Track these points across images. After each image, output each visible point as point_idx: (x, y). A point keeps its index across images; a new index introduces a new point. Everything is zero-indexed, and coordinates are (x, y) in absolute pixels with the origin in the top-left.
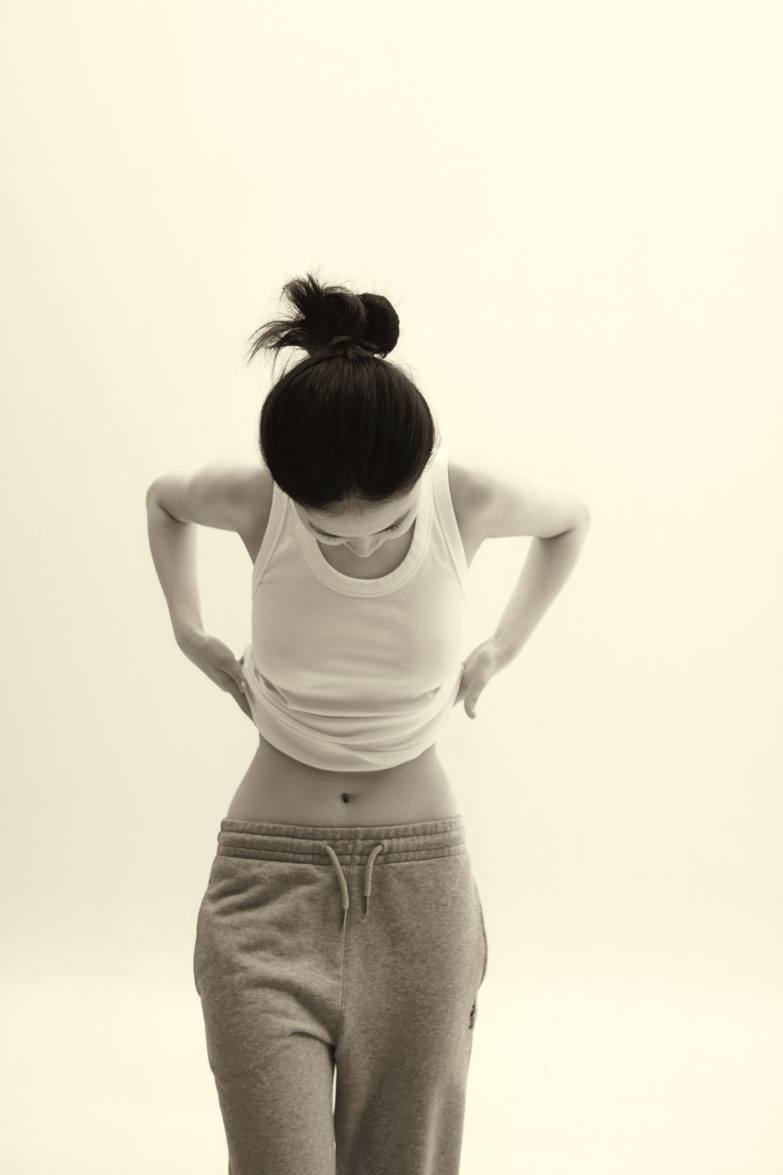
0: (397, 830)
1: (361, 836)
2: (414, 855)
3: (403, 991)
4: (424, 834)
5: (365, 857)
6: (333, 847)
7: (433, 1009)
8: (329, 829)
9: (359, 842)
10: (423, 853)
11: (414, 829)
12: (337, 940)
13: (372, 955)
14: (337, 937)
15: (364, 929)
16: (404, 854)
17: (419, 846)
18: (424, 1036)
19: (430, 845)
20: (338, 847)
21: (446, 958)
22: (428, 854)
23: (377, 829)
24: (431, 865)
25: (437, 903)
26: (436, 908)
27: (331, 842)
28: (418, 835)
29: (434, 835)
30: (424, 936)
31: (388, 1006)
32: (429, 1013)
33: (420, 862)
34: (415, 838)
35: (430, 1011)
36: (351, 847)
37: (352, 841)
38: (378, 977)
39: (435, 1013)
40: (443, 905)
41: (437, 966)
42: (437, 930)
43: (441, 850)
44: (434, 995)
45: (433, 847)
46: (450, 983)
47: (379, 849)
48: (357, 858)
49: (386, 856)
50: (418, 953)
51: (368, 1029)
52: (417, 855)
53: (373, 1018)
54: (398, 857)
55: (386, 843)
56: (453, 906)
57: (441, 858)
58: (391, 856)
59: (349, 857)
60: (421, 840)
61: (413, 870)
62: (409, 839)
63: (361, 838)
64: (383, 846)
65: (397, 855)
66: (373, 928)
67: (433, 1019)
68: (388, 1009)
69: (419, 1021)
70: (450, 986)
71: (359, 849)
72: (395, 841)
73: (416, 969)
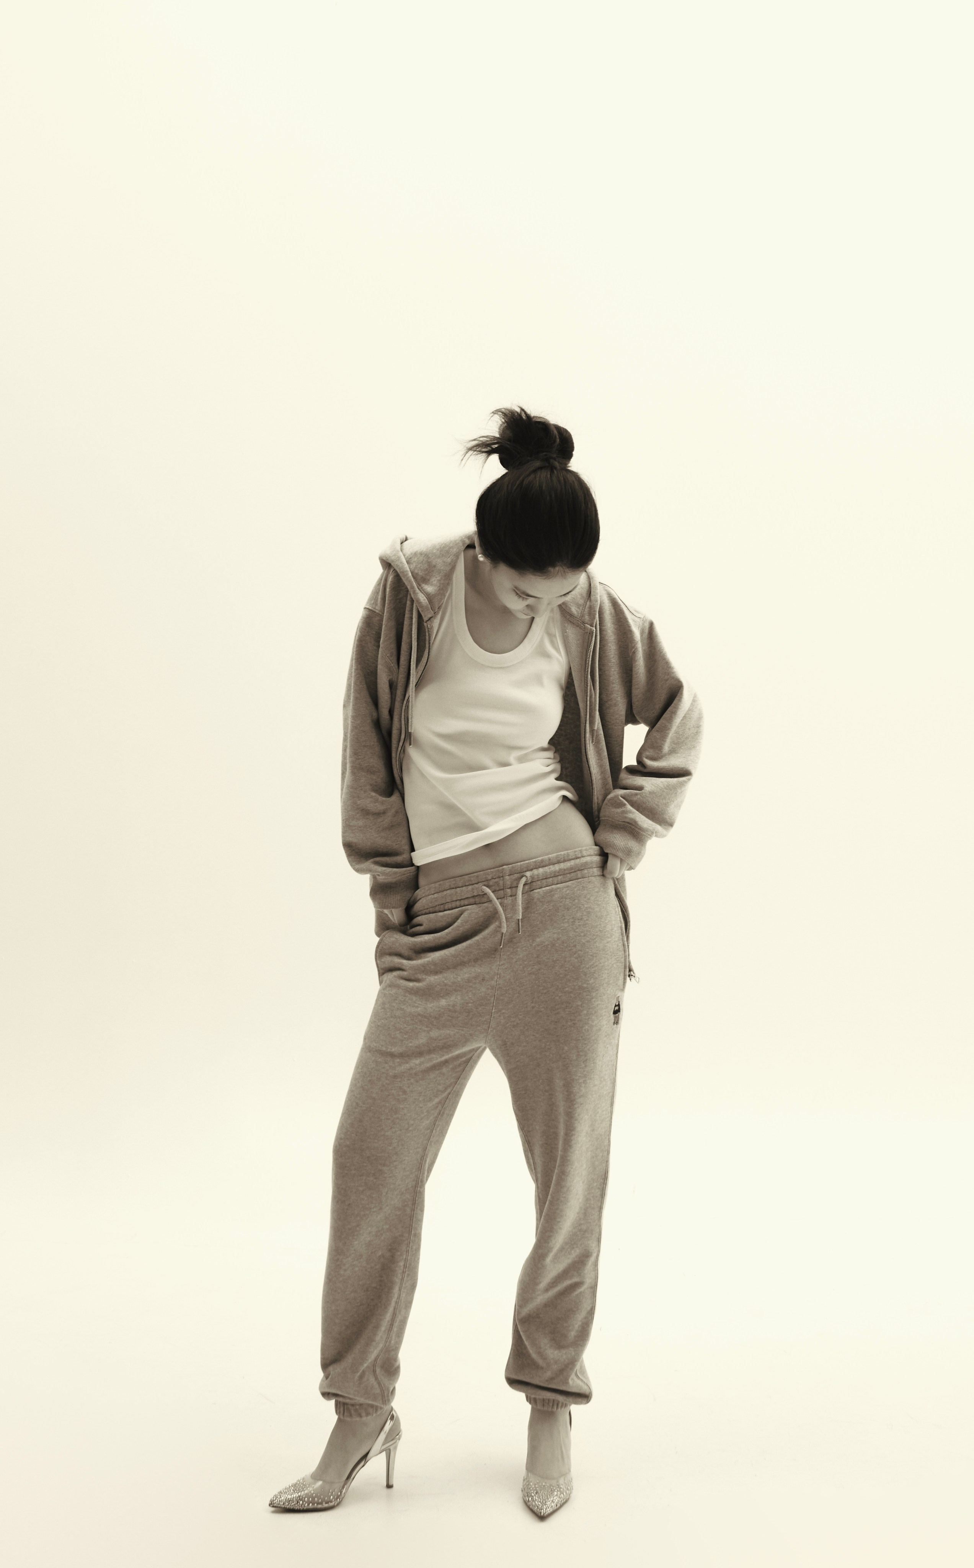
0: (535, 862)
1: (508, 873)
2: (552, 881)
3: (545, 991)
4: (559, 862)
5: (514, 889)
6: (488, 886)
7: (570, 1003)
8: (481, 872)
9: (507, 877)
10: (560, 877)
11: (550, 860)
12: (493, 956)
13: (521, 967)
14: (494, 954)
15: (515, 947)
16: (544, 881)
17: (555, 872)
18: (563, 1026)
19: (565, 870)
20: (491, 886)
21: (581, 962)
22: (564, 878)
23: (519, 864)
24: (568, 887)
25: (573, 918)
26: (572, 922)
27: (484, 883)
28: (554, 864)
29: (567, 862)
30: (563, 946)
31: (533, 1005)
32: (567, 1006)
33: (558, 885)
34: (551, 866)
35: (568, 1005)
36: (501, 883)
37: (502, 878)
38: (525, 984)
39: (572, 1007)
40: (578, 919)
41: (573, 969)
42: (573, 940)
43: (575, 873)
44: (571, 992)
45: (566, 872)
46: (584, 983)
47: (523, 880)
48: (509, 891)
49: (530, 886)
50: (558, 960)
51: (517, 1024)
52: (555, 880)
53: (521, 1015)
54: (540, 883)
55: (528, 874)
56: (587, 920)
57: (576, 880)
58: (534, 884)
59: (502, 891)
60: (557, 867)
61: (553, 893)
62: (546, 868)
63: (507, 875)
64: (527, 877)
65: (539, 883)
66: (523, 945)
67: (570, 1011)
68: (533, 1007)
69: (558, 1013)
70: (585, 985)
71: (508, 883)
72: (535, 872)
73: (556, 973)
